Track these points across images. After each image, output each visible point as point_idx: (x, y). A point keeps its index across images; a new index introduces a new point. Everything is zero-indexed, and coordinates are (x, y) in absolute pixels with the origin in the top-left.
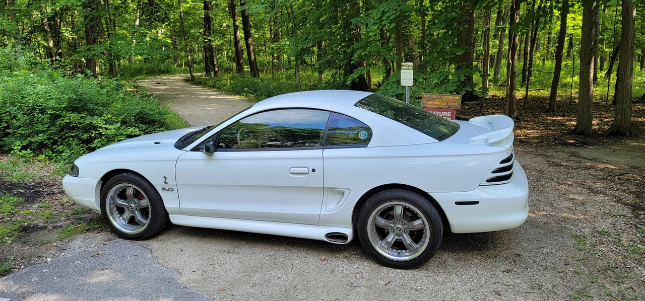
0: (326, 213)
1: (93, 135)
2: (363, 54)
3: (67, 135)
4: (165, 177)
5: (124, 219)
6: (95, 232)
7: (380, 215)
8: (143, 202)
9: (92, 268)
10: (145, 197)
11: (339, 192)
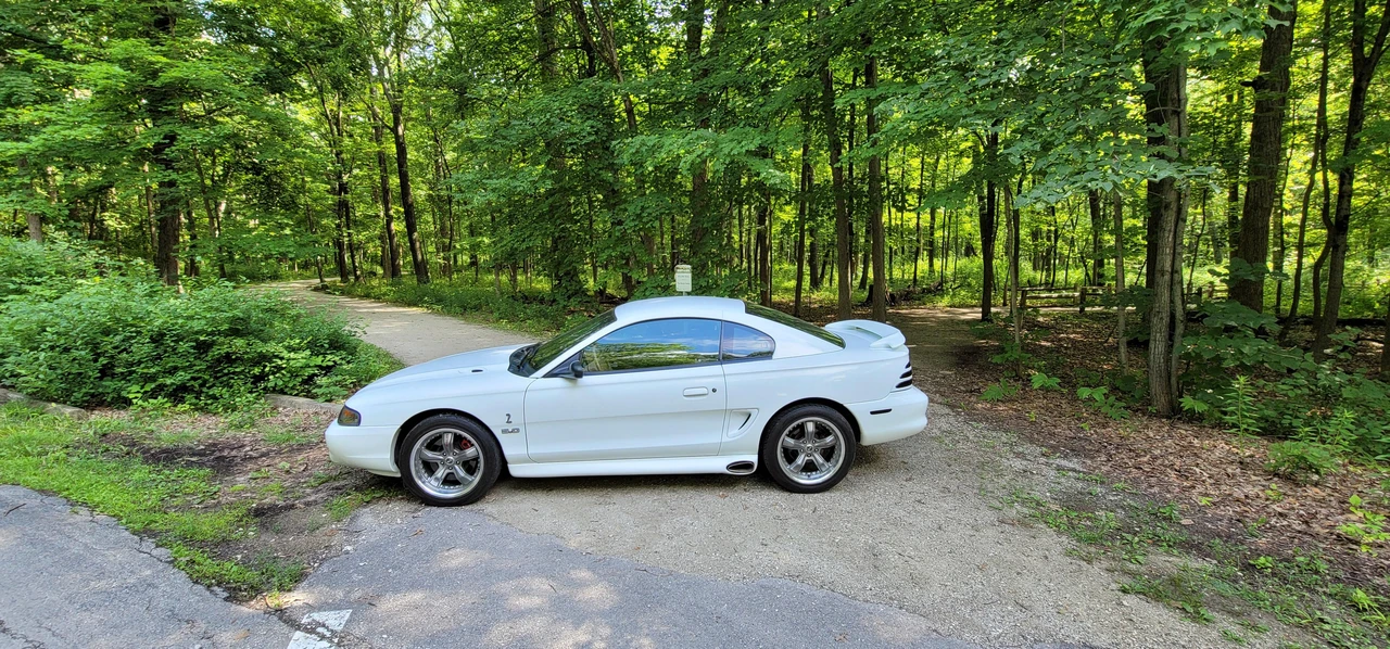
0: (728, 439)
1: (267, 369)
2: (613, 254)
3: (226, 371)
4: (508, 415)
5: (437, 479)
6: (381, 502)
7: (788, 436)
8: (470, 452)
9: (431, 550)
10: (473, 445)
11: (743, 414)
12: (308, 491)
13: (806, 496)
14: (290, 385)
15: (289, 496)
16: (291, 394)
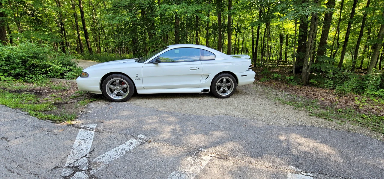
0: (202, 83)
1: (48, 70)
3: (33, 70)
4: (137, 74)
5: (114, 94)
6: (96, 102)
7: (218, 82)
8: (125, 86)
9: (117, 111)
10: (125, 84)
11: (207, 75)
12: (70, 99)
13: (223, 99)
14: (56, 75)
15: (65, 101)
16: (57, 78)
